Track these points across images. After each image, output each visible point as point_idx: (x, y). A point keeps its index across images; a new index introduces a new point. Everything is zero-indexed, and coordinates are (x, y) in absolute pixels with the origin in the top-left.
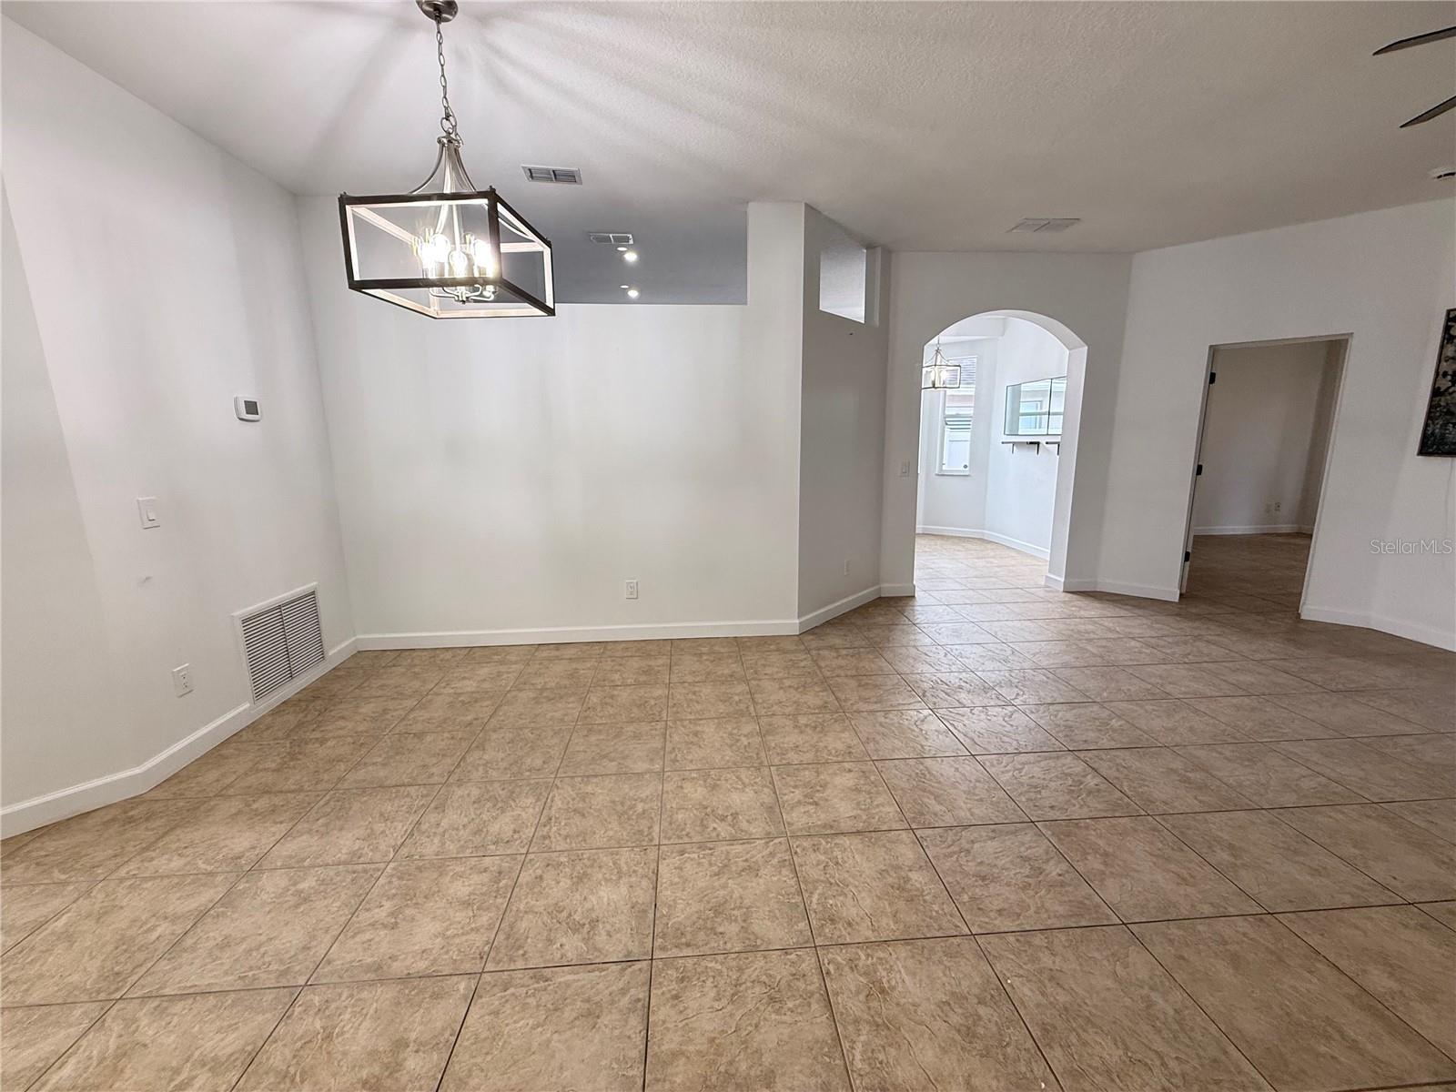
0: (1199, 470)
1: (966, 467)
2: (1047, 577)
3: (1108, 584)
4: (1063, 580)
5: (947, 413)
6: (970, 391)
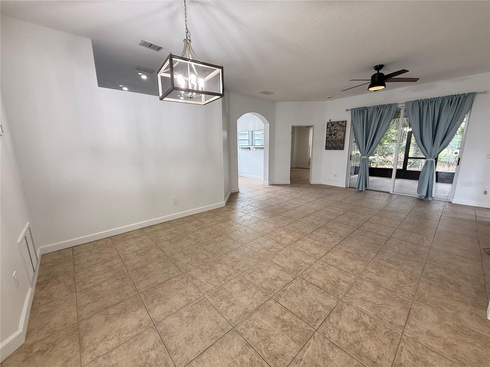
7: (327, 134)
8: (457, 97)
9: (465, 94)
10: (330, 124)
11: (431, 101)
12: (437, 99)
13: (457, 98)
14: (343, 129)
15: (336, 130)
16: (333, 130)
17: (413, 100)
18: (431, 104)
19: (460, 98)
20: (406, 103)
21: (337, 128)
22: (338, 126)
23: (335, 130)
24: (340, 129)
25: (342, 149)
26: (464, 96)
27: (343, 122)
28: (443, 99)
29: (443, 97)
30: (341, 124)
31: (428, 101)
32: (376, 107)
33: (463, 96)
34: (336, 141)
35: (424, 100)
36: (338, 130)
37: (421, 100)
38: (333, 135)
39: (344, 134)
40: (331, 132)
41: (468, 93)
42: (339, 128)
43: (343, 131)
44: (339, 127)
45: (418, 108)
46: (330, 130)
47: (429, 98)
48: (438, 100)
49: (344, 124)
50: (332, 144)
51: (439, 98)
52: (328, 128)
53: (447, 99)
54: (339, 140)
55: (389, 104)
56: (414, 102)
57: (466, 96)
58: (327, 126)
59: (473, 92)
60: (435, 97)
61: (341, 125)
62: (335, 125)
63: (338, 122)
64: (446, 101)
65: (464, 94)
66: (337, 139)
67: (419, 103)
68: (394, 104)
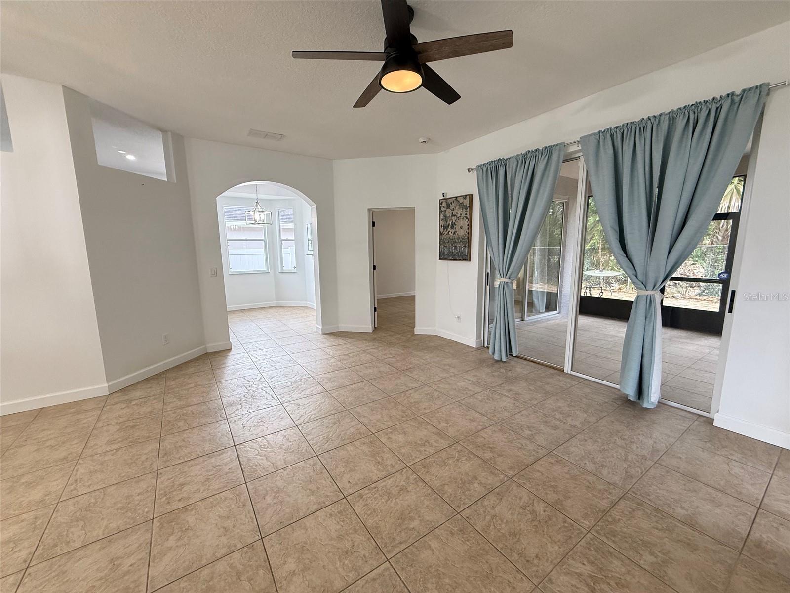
0: (374, 268)
1: (295, 268)
2: (316, 327)
3: (344, 327)
4: (321, 327)
5: (282, 238)
6: (291, 226)
7: (441, 226)
8: (710, 107)
9: (733, 94)
10: (444, 204)
11: (640, 129)
12: (658, 118)
13: (710, 111)
14: (466, 214)
15: (455, 216)
16: (449, 217)
17: (596, 131)
18: (640, 134)
19: (718, 110)
20: (583, 141)
21: (456, 211)
22: (457, 207)
23: (453, 216)
24: (461, 215)
25: (467, 258)
26: (733, 101)
27: (465, 197)
28: (672, 117)
29: (673, 111)
30: (463, 203)
31: (633, 128)
32: (521, 157)
33: (729, 101)
34: (455, 242)
35: (623, 125)
36: (458, 215)
37: (617, 127)
38: (450, 227)
39: (468, 225)
40: (447, 222)
41: (744, 91)
42: (459, 212)
43: (467, 218)
44: (459, 208)
45: (611, 151)
46: (445, 216)
47: (637, 119)
48: (659, 120)
49: (467, 202)
50: (450, 249)
51: (662, 117)
52: (441, 211)
53: (681, 117)
54: (459, 238)
55: (546, 148)
56: (601, 134)
57: (737, 99)
58: (440, 207)
59: (758, 84)
60: (651, 115)
61: (462, 205)
62: (453, 204)
63: (456, 197)
64: (680, 124)
65: (731, 95)
66: (456, 236)
67: (612, 136)
68: (557, 145)
